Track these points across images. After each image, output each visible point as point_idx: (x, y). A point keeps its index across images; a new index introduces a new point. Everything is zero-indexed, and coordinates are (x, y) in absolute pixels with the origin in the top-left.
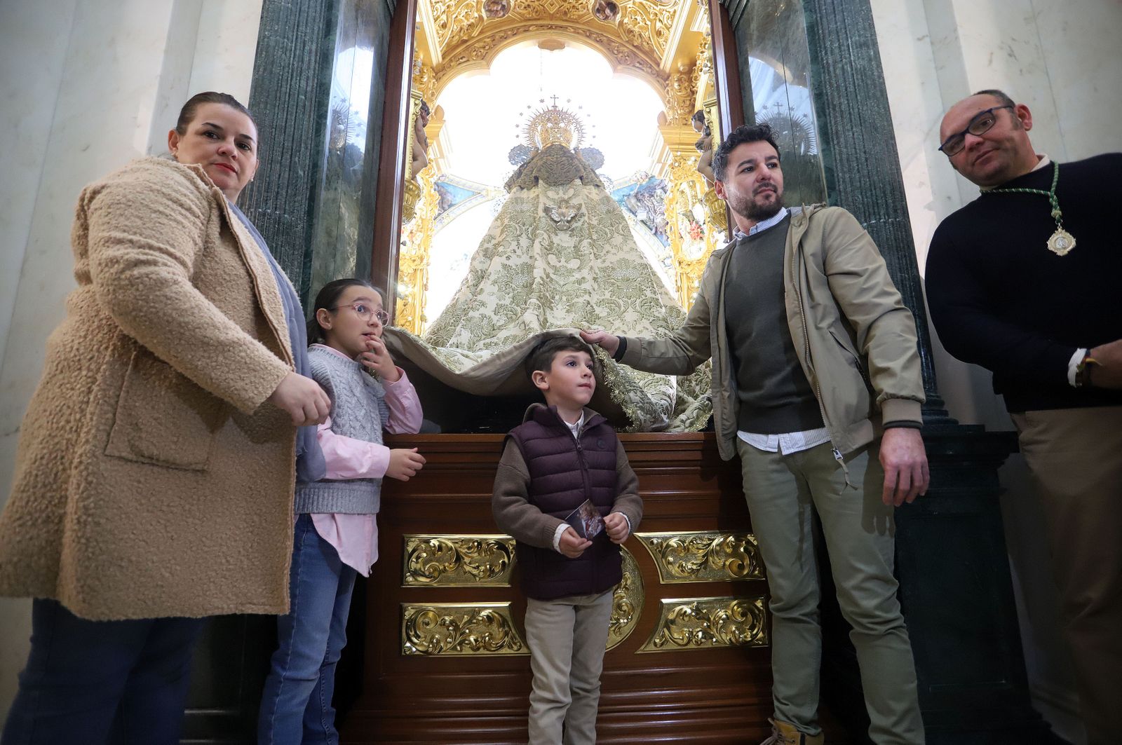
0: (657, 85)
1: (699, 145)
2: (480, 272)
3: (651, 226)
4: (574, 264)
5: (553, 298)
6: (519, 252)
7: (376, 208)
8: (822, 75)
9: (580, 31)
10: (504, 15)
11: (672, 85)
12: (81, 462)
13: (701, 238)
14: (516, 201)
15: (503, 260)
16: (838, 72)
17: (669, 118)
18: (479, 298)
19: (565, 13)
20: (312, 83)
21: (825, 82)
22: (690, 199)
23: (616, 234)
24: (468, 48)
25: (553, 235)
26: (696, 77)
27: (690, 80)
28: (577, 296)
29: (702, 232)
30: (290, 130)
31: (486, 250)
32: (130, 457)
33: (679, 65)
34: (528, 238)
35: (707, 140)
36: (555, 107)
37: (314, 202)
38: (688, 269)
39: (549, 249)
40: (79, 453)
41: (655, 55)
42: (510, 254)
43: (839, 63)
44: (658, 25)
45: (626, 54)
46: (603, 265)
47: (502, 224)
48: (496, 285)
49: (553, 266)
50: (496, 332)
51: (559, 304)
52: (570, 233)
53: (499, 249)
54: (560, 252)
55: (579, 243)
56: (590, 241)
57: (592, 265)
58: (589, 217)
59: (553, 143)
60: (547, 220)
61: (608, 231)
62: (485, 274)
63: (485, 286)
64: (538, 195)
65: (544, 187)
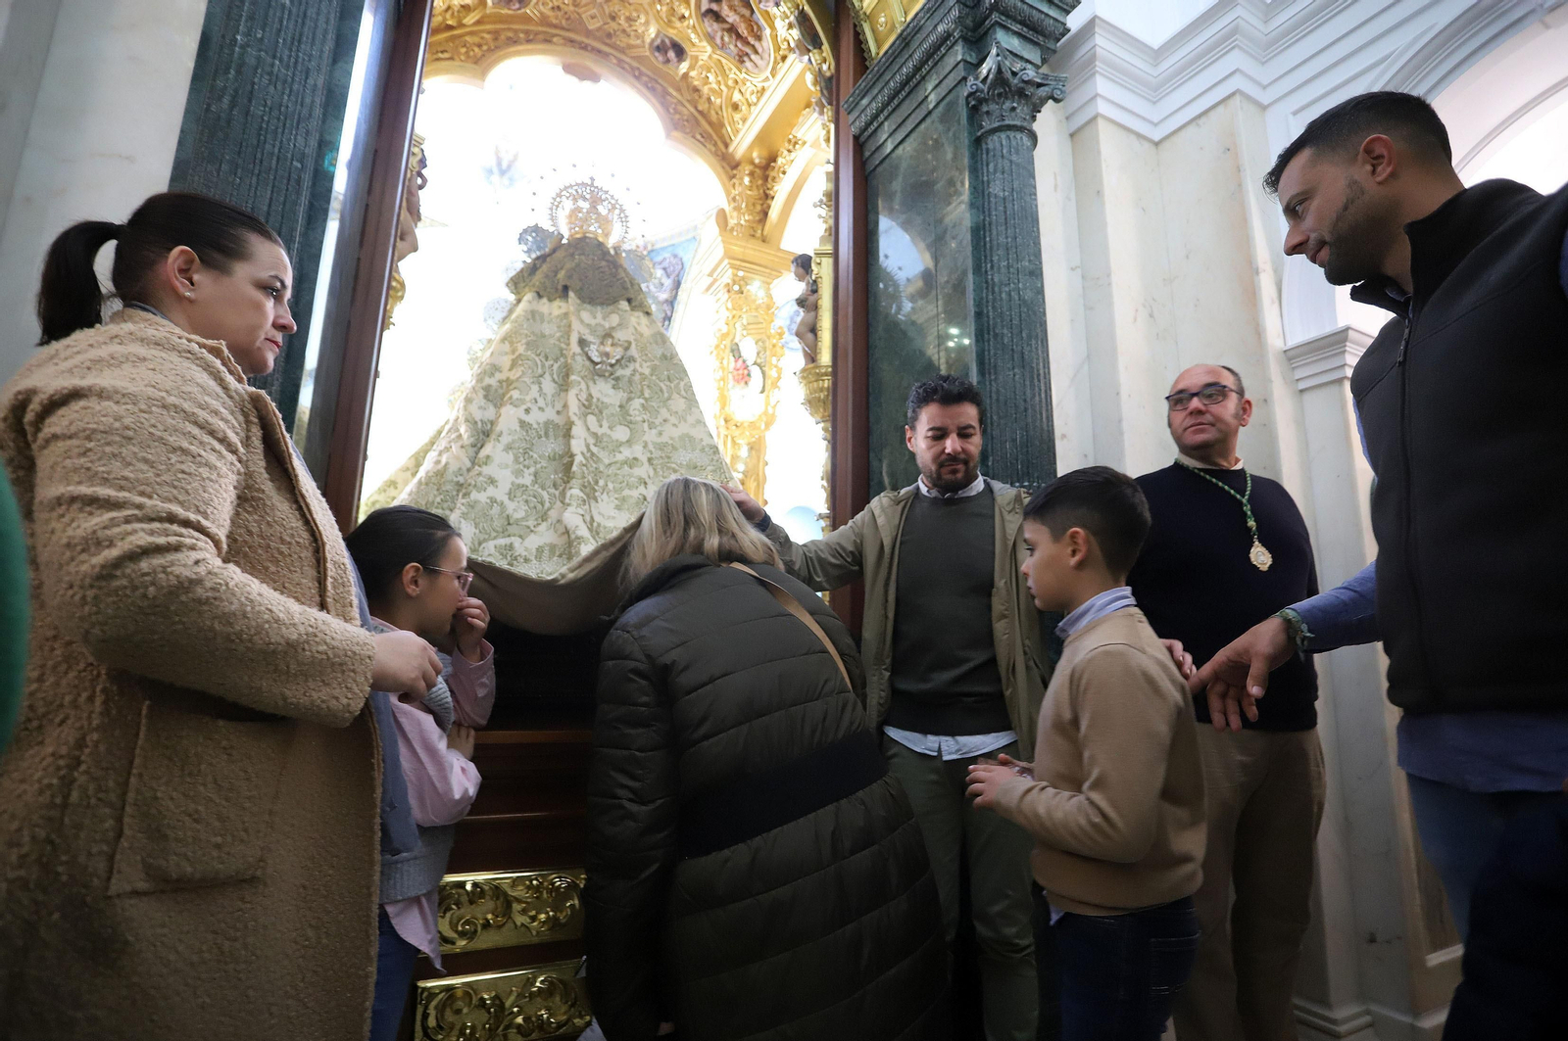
0: (720, 170)
1: (801, 303)
2: (479, 424)
4: (621, 433)
5: (597, 483)
6: (541, 402)
8: (985, 291)
9: (626, 66)
10: (519, 9)
11: (742, 179)
13: (746, 383)
14: (533, 315)
15: (520, 412)
16: (1004, 295)
17: (732, 222)
18: (486, 470)
19: (609, 35)
21: (987, 302)
23: (675, 396)
24: (453, 38)
25: (591, 384)
26: (774, 178)
27: (766, 178)
28: (629, 486)
29: (749, 375)
31: (487, 389)
33: (755, 155)
34: (554, 380)
35: (812, 298)
38: (736, 433)
39: (589, 406)
41: (724, 131)
42: (529, 405)
43: (1005, 285)
44: (737, 97)
45: (685, 118)
46: (659, 440)
47: (513, 352)
48: (510, 452)
49: (595, 435)
50: (511, 529)
51: (605, 493)
52: (613, 382)
53: (512, 392)
54: (601, 412)
55: (627, 402)
56: (642, 401)
57: (645, 438)
58: (640, 360)
59: (585, 233)
60: (583, 360)
61: (664, 387)
62: (491, 430)
63: (492, 451)
64: (567, 313)
65: (577, 303)
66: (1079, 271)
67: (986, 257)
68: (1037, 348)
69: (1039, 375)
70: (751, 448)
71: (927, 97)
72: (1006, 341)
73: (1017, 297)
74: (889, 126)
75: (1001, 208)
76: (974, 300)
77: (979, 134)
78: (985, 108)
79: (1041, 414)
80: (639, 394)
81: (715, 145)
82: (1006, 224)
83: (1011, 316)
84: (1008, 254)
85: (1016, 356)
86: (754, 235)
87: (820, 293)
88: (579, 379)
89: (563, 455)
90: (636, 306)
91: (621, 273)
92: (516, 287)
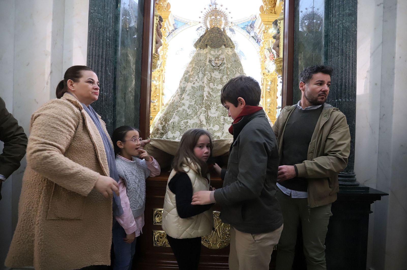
1: (274, 37)
2: (183, 88)
3: (256, 39)
4: (220, 86)
6: (198, 80)
7: (141, 70)
8: (329, 26)
12: (38, 223)
14: (198, 55)
15: (192, 84)
16: (336, 27)
18: (182, 101)
20: (112, 32)
21: (330, 30)
22: (271, 43)
23: (237, 73)
25: (212, 73)
30: (104, 56)
31: (186, 78)
32: (55, 218)
34: (202, 73)
35: (277, 35)
36: (216, 8)
37: (116, 84)
38: (267, 77)
39: (210, 80)
40: (37, 220)
42: (195, 82)
43: (337, 22)
47: (192, 66)
48: (189, 96)
49: (212, 89)
50: (188, 117)
51: (213, 106)
52: (219, 71)
53: (191, 79)
54: (215, 81)
55: (222, 77)
56: (226, 76)
58: (227, 64)
59: (214, 26)
60: (210, 66)
61: (234, 70)
62: (185, 90)
63: (185, 96)
64: (207, 53)
65: (210, 49)
66: (382, 5)
67: (330, 12)
68: (349, 46)
69: (349, 57)
70: (272, 82)
72: (336, 45)
76: (324, 30)
79: (349, 72)
80: (226, 74)
83: (339, 35)
84: (339, 9)
85: (339, 51)
86: (271, 12)
87: (280, 33)
88: (208, 73)
89: (203, 96)
90: (228, 46)
91: (223, 37)
92: (196, 46)
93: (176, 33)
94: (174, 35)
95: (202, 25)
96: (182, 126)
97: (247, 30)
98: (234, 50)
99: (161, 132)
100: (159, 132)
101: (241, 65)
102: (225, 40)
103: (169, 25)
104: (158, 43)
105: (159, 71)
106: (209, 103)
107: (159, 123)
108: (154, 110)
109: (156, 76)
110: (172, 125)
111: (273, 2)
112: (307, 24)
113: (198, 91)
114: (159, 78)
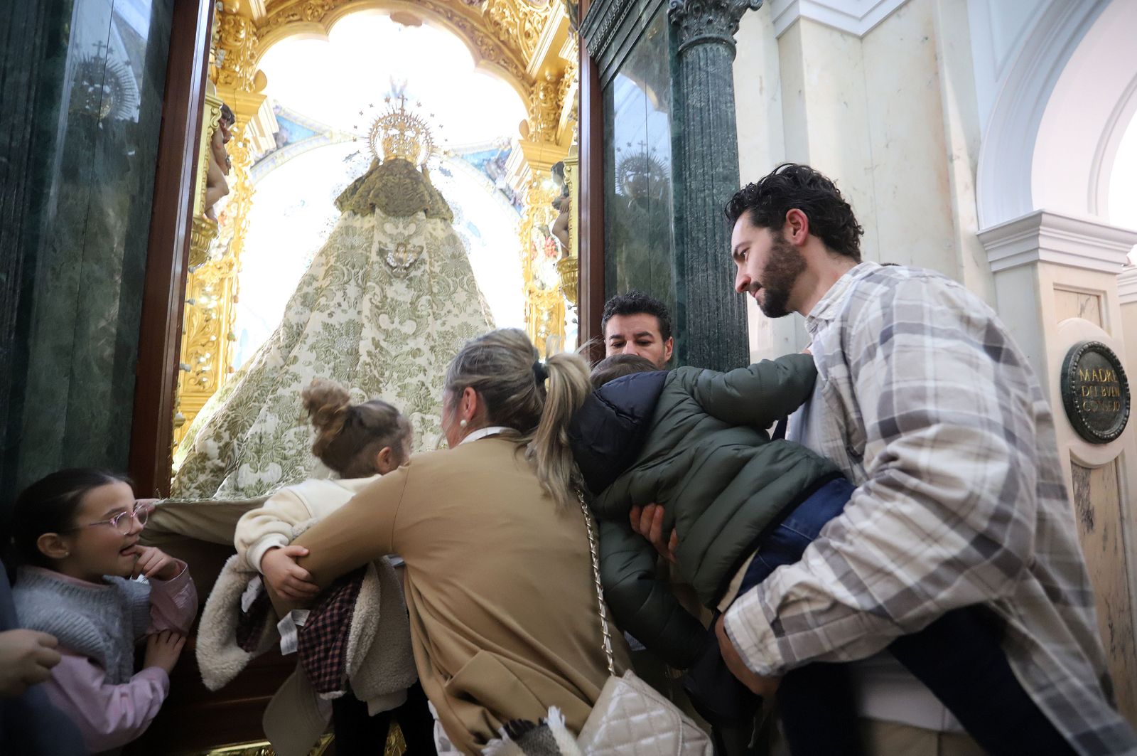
0: (521, 89)
1: (556, 205)
2: (295, 327)
3: (510, 196)
4: (409, 327)
6: (345, 305)
8: (685, 197)
9: (441, 10)
11: (538, 94)
14: (346, 231)
15: (325, 316)
16: (700, 201)
17: (532, 130)
18: (293, 368)
23: (459, 289)
25: (386, 287)
27: (557, 91)
28: (410, 374)
31: (305, 296)
33: (547, 73)
34: (358, 285)
36: (402, 110)
38: (538, 301)
39: (382, 307)
41: (522, 57)
42: (333, 309)
43: (701, 192)
44: (528, 26)
45: (491, 48)
46: (443, 329)
47: (327, 263)
48: (314, 351)
49: (386, 332)
51: (390, 382)
52: (407, 282)
53: (321, 299)
54: (394, 310)
55: (417, 299)
56: (428, 297)
57: (428, 330)
58: (430, 262)
59: (396, 156)
60: (380, 267)
61: (451, 283)
62: (302, 332)
63: (300, 351)
64: (373, 227)
65: (382, 217)
67: (685, 164)
71: (640, 17)
72: (701, 244)
73: (711, 202)
74: (615, 46)
75: (698, 118)
76: (675, 206)
77: (680, 49)
78: (685, 24)
80: (426, 291)
81: (516, 67)
82: (702, 133)
83: (705, 220)
84: (703, 162)
85: (709, 258)
86: (548, 140)
87: (571, 196)
88: (374, 284)
89: (357, 352)
90: (434, 214)
91: (422, 188)
92: (342, 206)
93: (287, 156)
94: (279, 161)
95: (362, 145)
96: (290, 445)
97: (486, 172)
98: (451, 227)
99: (217, 466)
100: (209, 464)
101: (469, 267)
102: (428, 198)
103: (258, 134)
104: (216, 184)
105: (218, 267)
106: (375, 373)
107: (209, 437)
108: (198, 387)
109: (207, 281)
110: (256, 444)
111: (552, 116)
112: (631, 179)
113: (344, 337)
114: (217, 288)
